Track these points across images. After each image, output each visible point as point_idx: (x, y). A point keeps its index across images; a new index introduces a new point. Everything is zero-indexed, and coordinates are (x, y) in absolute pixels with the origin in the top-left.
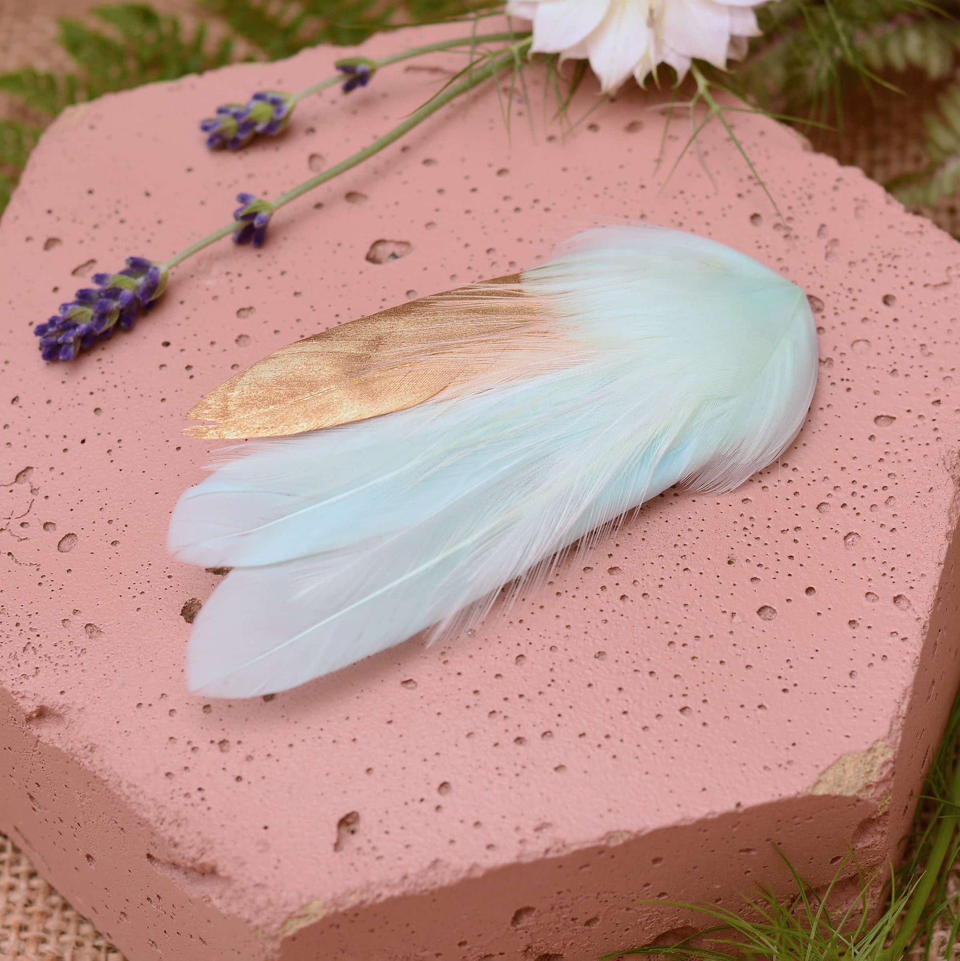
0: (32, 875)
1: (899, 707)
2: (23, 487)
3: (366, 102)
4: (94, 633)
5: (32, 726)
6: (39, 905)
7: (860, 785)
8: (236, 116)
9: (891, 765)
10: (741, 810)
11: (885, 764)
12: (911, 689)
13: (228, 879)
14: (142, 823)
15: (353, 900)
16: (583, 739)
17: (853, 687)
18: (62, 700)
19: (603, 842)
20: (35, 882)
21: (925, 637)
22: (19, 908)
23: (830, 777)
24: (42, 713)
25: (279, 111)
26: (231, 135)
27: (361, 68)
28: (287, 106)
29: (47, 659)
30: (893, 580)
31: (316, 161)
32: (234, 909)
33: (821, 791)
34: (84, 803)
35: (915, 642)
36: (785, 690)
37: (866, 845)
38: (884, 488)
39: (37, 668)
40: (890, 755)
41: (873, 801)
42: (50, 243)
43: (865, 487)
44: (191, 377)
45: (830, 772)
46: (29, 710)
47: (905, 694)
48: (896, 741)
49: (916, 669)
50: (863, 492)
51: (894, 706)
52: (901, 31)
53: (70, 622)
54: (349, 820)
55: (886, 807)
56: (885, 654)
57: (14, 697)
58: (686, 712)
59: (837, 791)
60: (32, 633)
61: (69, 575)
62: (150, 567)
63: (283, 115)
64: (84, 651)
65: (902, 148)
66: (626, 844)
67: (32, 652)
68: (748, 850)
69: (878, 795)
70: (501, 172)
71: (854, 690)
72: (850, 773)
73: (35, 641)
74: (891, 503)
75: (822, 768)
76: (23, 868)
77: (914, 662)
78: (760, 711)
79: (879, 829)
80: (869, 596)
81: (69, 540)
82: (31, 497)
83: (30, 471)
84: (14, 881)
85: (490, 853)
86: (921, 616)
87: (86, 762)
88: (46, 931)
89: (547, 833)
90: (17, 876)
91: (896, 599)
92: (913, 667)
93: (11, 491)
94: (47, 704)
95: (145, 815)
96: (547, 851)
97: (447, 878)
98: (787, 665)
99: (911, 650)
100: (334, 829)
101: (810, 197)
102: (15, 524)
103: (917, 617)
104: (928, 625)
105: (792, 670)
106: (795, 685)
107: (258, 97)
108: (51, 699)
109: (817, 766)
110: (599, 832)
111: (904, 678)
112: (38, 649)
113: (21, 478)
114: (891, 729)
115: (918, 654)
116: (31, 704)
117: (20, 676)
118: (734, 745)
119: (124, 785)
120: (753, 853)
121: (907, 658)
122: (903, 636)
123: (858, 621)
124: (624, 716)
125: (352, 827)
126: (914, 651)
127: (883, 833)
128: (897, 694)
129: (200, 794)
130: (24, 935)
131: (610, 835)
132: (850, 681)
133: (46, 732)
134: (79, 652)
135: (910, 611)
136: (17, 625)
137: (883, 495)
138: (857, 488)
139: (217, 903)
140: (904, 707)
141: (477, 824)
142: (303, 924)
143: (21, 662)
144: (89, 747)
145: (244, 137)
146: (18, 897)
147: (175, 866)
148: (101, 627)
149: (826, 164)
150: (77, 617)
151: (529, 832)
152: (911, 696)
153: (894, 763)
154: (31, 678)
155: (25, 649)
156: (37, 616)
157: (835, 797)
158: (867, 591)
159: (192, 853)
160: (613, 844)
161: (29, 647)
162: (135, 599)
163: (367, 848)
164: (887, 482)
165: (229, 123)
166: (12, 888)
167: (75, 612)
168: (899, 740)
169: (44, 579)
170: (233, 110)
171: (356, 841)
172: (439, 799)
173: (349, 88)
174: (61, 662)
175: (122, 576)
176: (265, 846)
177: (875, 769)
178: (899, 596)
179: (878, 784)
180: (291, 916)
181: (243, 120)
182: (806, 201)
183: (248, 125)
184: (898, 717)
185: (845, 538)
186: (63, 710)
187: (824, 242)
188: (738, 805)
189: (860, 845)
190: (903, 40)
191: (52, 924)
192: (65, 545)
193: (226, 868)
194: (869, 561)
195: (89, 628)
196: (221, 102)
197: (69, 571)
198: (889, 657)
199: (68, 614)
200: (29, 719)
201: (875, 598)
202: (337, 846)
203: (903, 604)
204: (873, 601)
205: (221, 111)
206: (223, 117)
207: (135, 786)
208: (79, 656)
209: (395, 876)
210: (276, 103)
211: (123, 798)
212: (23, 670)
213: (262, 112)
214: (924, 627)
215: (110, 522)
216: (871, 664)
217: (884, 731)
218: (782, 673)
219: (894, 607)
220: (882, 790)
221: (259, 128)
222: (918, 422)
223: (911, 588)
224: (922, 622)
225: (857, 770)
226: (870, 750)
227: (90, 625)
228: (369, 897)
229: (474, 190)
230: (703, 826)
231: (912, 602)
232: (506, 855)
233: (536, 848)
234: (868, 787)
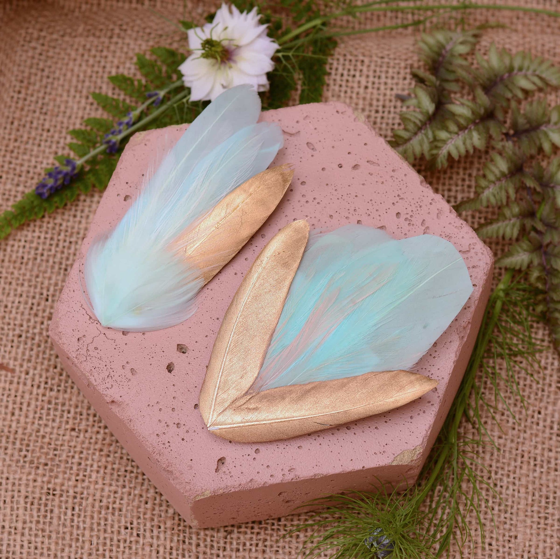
0: (106, 427)
4: (134, 373)
6: (107, 441)
7: (409, 461)
9: (421, 453)
10: (364, 469)
11: (419, 453)
14: (147, 451)
15: (221, 491)
16: (310, 436)
18: (120, 399)
19: (313, 477)
20: (107, 431)
21: (440, 404)
22: (100, 442)
23: (398, 458)
29: (116, 381)
32: (178, 487)
33: (394, 464)
35: (437, 406)
36: (386, 422)
37: (411, 472)
39: (112, 385)
40: (422, 450)
41: (413, 464)
42: (126, 197)
45: (399, 456)
46: (108, 400)
47: (430, 427)
48: (424, 445)
51: (425, 432)
53: (125, 367)
54: (222, 459)
57: (103, 396)
58: (348, 428)
59: (400, 463)
60: (111, 370)
61: (126, 345)
62: (157, 346)
64: (130, 380)
66: (321, 478)
67: (110, 378)
68: (366, 477)
69: (415, 462)
70: (303, 183)
71: (411, 424)
72: (406, 456)
73: (112, 374)
74: (435, 345)
75: (396, 455)
76: (102, 425)
77: (435, 414)
78: (375, 430)
79: (415, 469)
84: (98, 429)
85: (271, 479)
86: (440, 395)
87: (128, 425)
88: (110, 451)
89: (293, 472)
90: (100, 427)
92: (434, 417)
94: (115, 400)
95: (148, 449)
96: (292, 479)
97: (255, 486)
99: (434, 409)
100: (216, 463)
101: (420, 207)
103: (438, 396)
105: (389, 414)
106: (390, 420)
108: (117, 398)
109: (394, 454)
110: (312, 474)
111: (430, 421)
112: (113, 377)
114: (423, 441)
115: (436, 412)
116: (109, 398)
117: (106, 387)
118: (365, 443)
119: (141, 437)
120: (368, 478)
121: (432, 413)
122: (432, 403)
125: (223, 463)
128: (427, 427)
129: (168, 444)
130: (102, 453)
131: (315, 475)
132: (410, 421)
133: (115, 409)
135: (436, 393)
136: (106, 365)
139: (172, 482)
140: (429, 433)
141: (268, 466)
142: (202, 497)
143: (106, 382)
144: (129, 420)
146: (100, 437)
148: (137, 370)
149: (428, 191)
150: (128, 365)
151: (286, 472)
152: (432, 428)
153: (423, 452)
154: (110, 389)
155: (108, 376)
156: (113, 363)
159: (164, 465)
160: (316, 477)
161: (110, 376)
162: (150, 360)
163: (227, 472)
166: (98, 432)
167: (128, 362)
169: (117, 346)
171: (224, 469)
172: (255, 455)
174: (121, 383)
175: (146, 349)
176: (191, 467)
177: (416, 455)
179: (416, 459)
180: (198, 495)
182: (419, 209)
184: (426, 436)
186: (121, 403)
187: (423, 228)
188: (363, 467)
189: (408, 473)
191: (112, 449)
193: (176, 473)
195: (132, 370)
198: (425, 411)
199: (125, 363)
200: (108, 402)
202: (217, 470)
207: (145, 438)
208: (128, 381)
209: (237, 484)
214: (441, 400)
216: (419, 414)
217: (420, 443)
218: (385, 415)
220: (417, 461)
224: (440, 398)
225: (408, 456)
226: (414, 449)
228: (226, 491)
230: (350, 473)
231: (437, 389)
232: (277, 480)
233: (289, 477)
234: (412, 461)
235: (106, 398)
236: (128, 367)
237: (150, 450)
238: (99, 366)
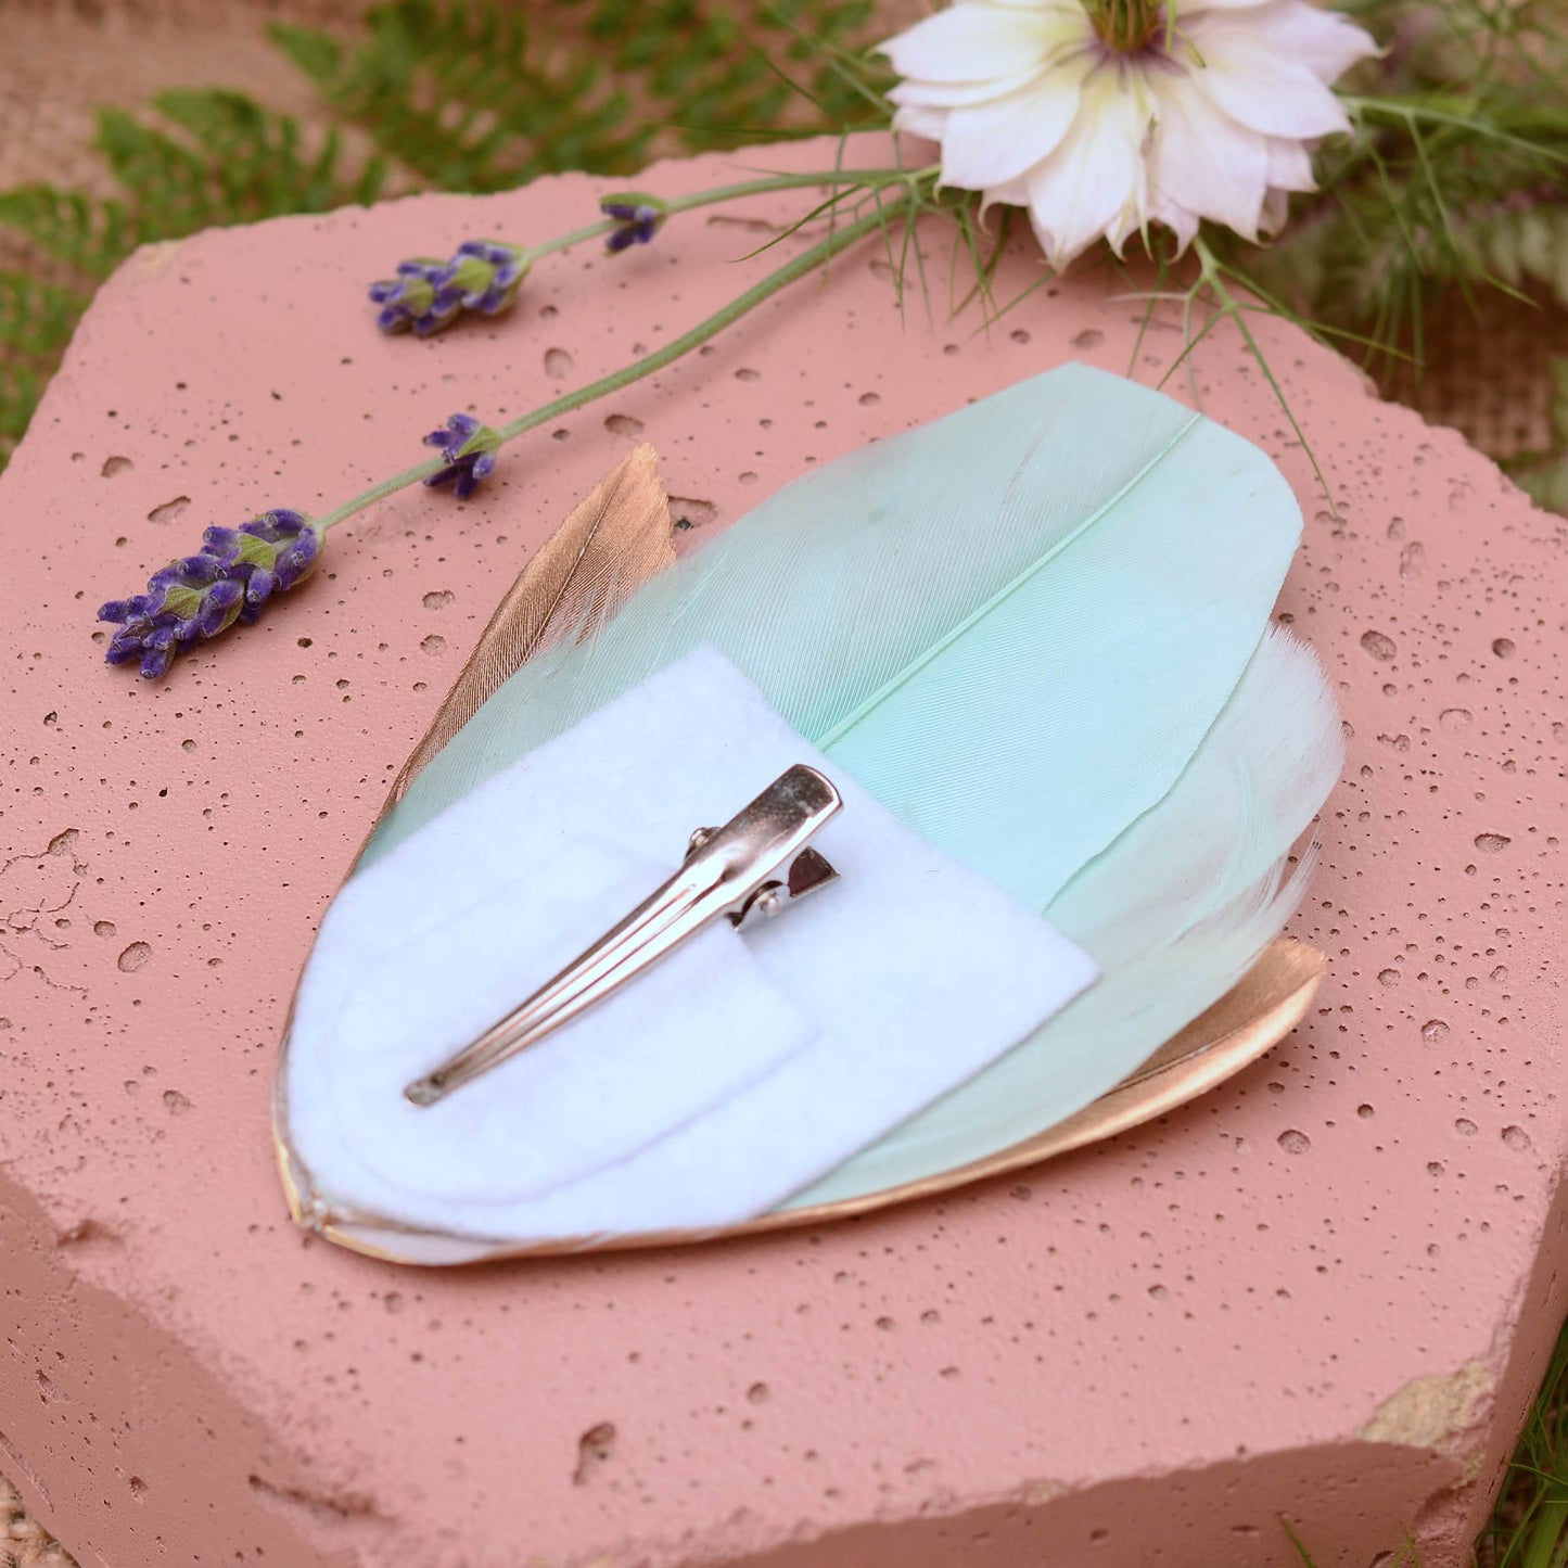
1: (1508, 1308)
2: (61, 862)
3: (643, 270)
4: (178, 1107)
5: (66, 1254)
7: (1440, 1431)
8: (432, 278)
9: (1490, 1402)
10: (1245, 1458)
11: (1481, 1400)
12: (1527, 1280)
13: (392, 1522)
14: (251, 1421)
16: (989, 1327)
17: (1433, 1270)
18: (123, 1212)
19: (1017, 1498)
20: (21, 1528)
21: (1551, 1197)
23: (1392, 1414)
24: (86, 1233)
25: (503, 275)
26: (422, 308)
27: (643, 211)
28: (518, 267)
29: (99, 1143)
30: (1501, 1101)
31: (557, 361)
33: (1377, 1435)
34: (143, 1388)
35: (1536, 1203)
36: (1321, 1269)
37: (1434, 1534)
38: (1490, 951)
39: (82, 1158)
40: (1490, 1385)
41: (1457, 1460)
42: (112, 465)
43: (1457, 948)
44: (347, 698)
45: (1393, 1405)
46: (66, 1227)
47: (1518, 1287)
48: (1500, 1362)
49: (1536, 1247)
50: (1455, 956)
51: (1500, 1306)
52: (1515, 218)
53: (139, 1086)
54: (598, 1436)
55: (1474, 1472)
56: (1487, 1220)
57: (42, 1203)
58: (1159, 1293)
59: (1402, 1438)
60: (75, 1100)
61: (137, 1009)
62: (274, 1005)
63: (511, 280)
64: (161, 1135)
65: (1497, 413)
66: (1056, 1503)
67: (73, 1131)
68: (1246, 1528)
69: (1465, 1450)
70: (866, 398)
71: (1434, 1276)
72: (1426, 1409)
73: (80, 1114)
74: (1501, 976)
75: (1380, 1398)
77: (1534, 1236)
78: (1279, 1300)
79: (1457, 1508)
80: (1462, 1125)
81: (136, 952)
82: (73, 878)
83: (73, 836)
85: (830, 1503)
86: (1548, 1162)
87: (160, 1317)
89: (925, 1475)
91: (1507, 1132)
92: (1531, 1244)
93: (41, 867)
94: (96, 1216)
95: (258, 1409)
96: (925, 1506)
97: (758, 1540)
98: (1326, 1228)
99: (1529, 1216)
100: (574, 1448)
101: (1376, 472)
102: (46, 921)
103: (1539, 1163)
104: (1557, 1177)
105: (1332, 1237)
106: (1338, 1261)
107: (468, 249)
108: (105, 1209)
109: (1372, 1395)
110: (1012, 1480)
111: (1516, 1261)
112: (84, 1126)
113: (58, 847)
114: (1493, 1343)
115: (1541, 1224)
116: (69, 1214)
117: (53, 1168)
118: (1237, 1352)
119: (225, 1359)
120: (1254, 1534)
121: (1522, 1229)
122: (1517, 1194)
123: (1443, 1165)
124: (1057, 1294)
125: (602, 1448)
126: (1535, 1218)
127: (1462, 1517)
128: (1506, 1285)
129: (351, 1379)
131: (1028, 1487)
132: (1427, 1261)
133: (91, 1265)
134: (153, 1135)
135: (1528, 1152)
136: (50, 1085)
137: (1487, 964)
138: (1444, 949)
139: (367, 1561)
140: (1516, 1308)
141: (811, 1454)
143: (56, 1146)
144: (167, 1293)
145: (443, 313)
147: (297, 1496)
148: (190, 1097)
149: (1403, 421)
150: (150, 1079)
151: (895, 1474)
152: (1528, 1291)
153: (1494, 1398)
154: (71, 1174)
155: (62, 1125)
156: (83, 1073)
157: (1399, 1448)
158: (1458, 1117)
159: (335, 1475)
160: (1032, 1501)
161: (69, 1124)
162: (248, 1056)
163: (628, 1483)
164: (1494, 942)
165: (419, 291)
167: (147, 1070)
168: (1505, 1362)
169: (95, 1013)
170: (428, 269)
171: (610, 1470)
172: (749, 1410)
173: (618, 244)
174: (123, 1149)
175: (226, 1016)
176: (459, 1470)
177: (1465, 1406)
178: (1511, 1128)
179: (1468, 1431)
181: (441, 287)
182: (1370, 479)
183: (451, 295)
184: (1506, 1324)
185: (1424, 1028)
186: (124, 1229)
187: (1399, 546)
188: (1241, 1450)
189: (1424, 1534)
190: (1518, 232)
192: (129, 960)
193: (392, 1501)
194: (1462, 1068)
195: (170, 1098)
196: (408, 255)
197: (137, 1002)
198: (1492, 1226)
199: (135, 1073)
200: (65, 1241)
201: (1471, 1128)
202: (578, 1477)
203: (1518, 1141)
204: (1468, 1133)
205: (405, 269)
206: (409, 278)
207: (243, 1360)
208: (153, 1141)
209: (673, 1532)
210: (498, 259)
211: (221, 1379)
212: (59, 1159)
213: (476, 275)
214: (1551, 1180)
215: (206, 927)
216: (1463, 1236)
217: (1482, 1346)
218: (1316, 1241)
219: (1503, 1145)
220: (1473, 1441)
221: (469, 300)
222: (1548, 848)
223: (1532, 1115)
224: (1548, 1173)
225: (1435, 1405)
226: (1460, 1374)
227: (172, 1092)
229: (821, 424)
230: (1181, 1480)
231: (1532, 1139)
232: (856, 1510)
233: (907, 1499)
234: (1451, 1434)
235: (54, 1213)
236: (153, 1086)
237: (267, 1409)
238: (20, 1087)
